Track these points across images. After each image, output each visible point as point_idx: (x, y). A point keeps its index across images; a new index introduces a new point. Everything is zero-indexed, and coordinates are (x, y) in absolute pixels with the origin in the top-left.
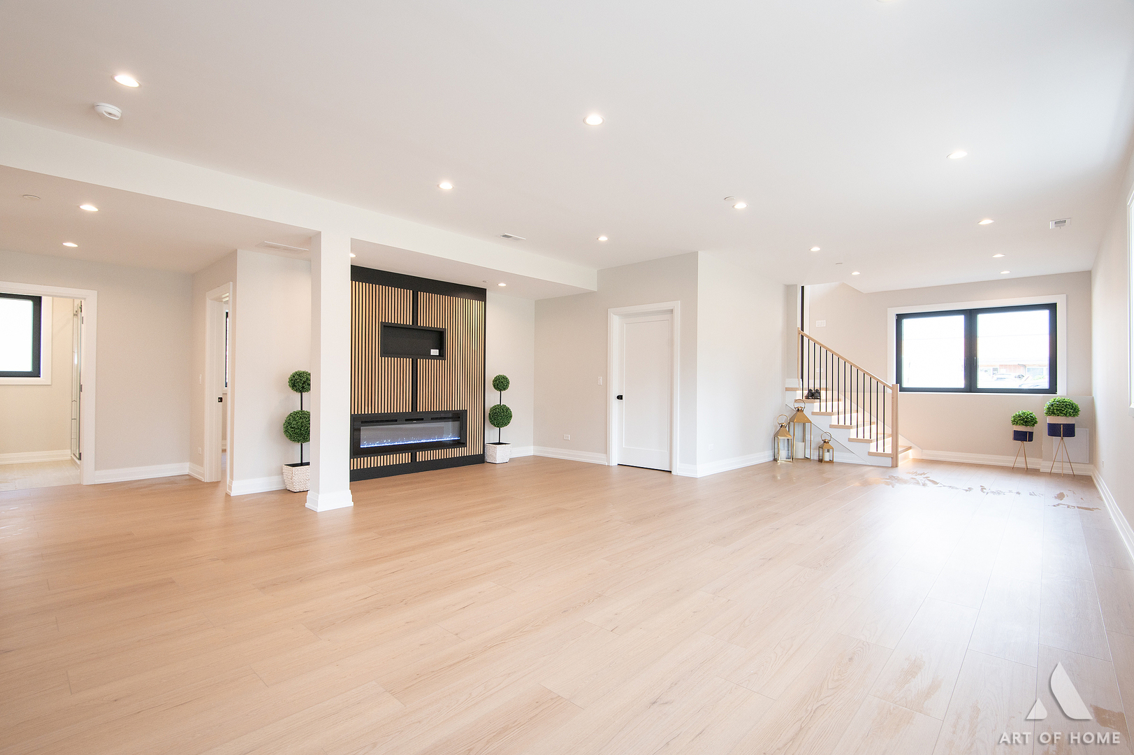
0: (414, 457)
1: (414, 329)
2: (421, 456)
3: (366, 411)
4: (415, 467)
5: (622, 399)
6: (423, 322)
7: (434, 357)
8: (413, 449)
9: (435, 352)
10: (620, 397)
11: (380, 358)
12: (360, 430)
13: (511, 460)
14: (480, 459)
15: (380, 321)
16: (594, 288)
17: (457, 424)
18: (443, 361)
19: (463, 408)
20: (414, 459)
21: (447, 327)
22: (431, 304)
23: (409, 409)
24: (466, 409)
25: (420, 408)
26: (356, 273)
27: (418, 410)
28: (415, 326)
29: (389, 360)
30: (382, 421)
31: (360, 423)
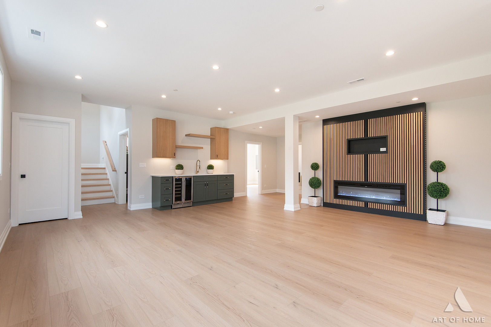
1: (365, 139)
2: (370, 205)
3: (340, 179)
4: (367, 210)
6: (371, 134)
7: (384, 152)
8: (366, 200)
9: (382, 149)
11: (347, 155)
12: (338, 187)
14: (423, 218)
15: (347, 138)
17: (399, 191)
18: (386, 154)
19: (403, 182)
20: (366, 206)
21: (388, 135)
22: (376, 124)
23: (363, 180)
24: (405, 183)
25: (370, 180)
26: (326, 122)
27: (369, 181)
28: (366, 138)
29: (352, 156)
30: (349, 184)
31: (338, 184)
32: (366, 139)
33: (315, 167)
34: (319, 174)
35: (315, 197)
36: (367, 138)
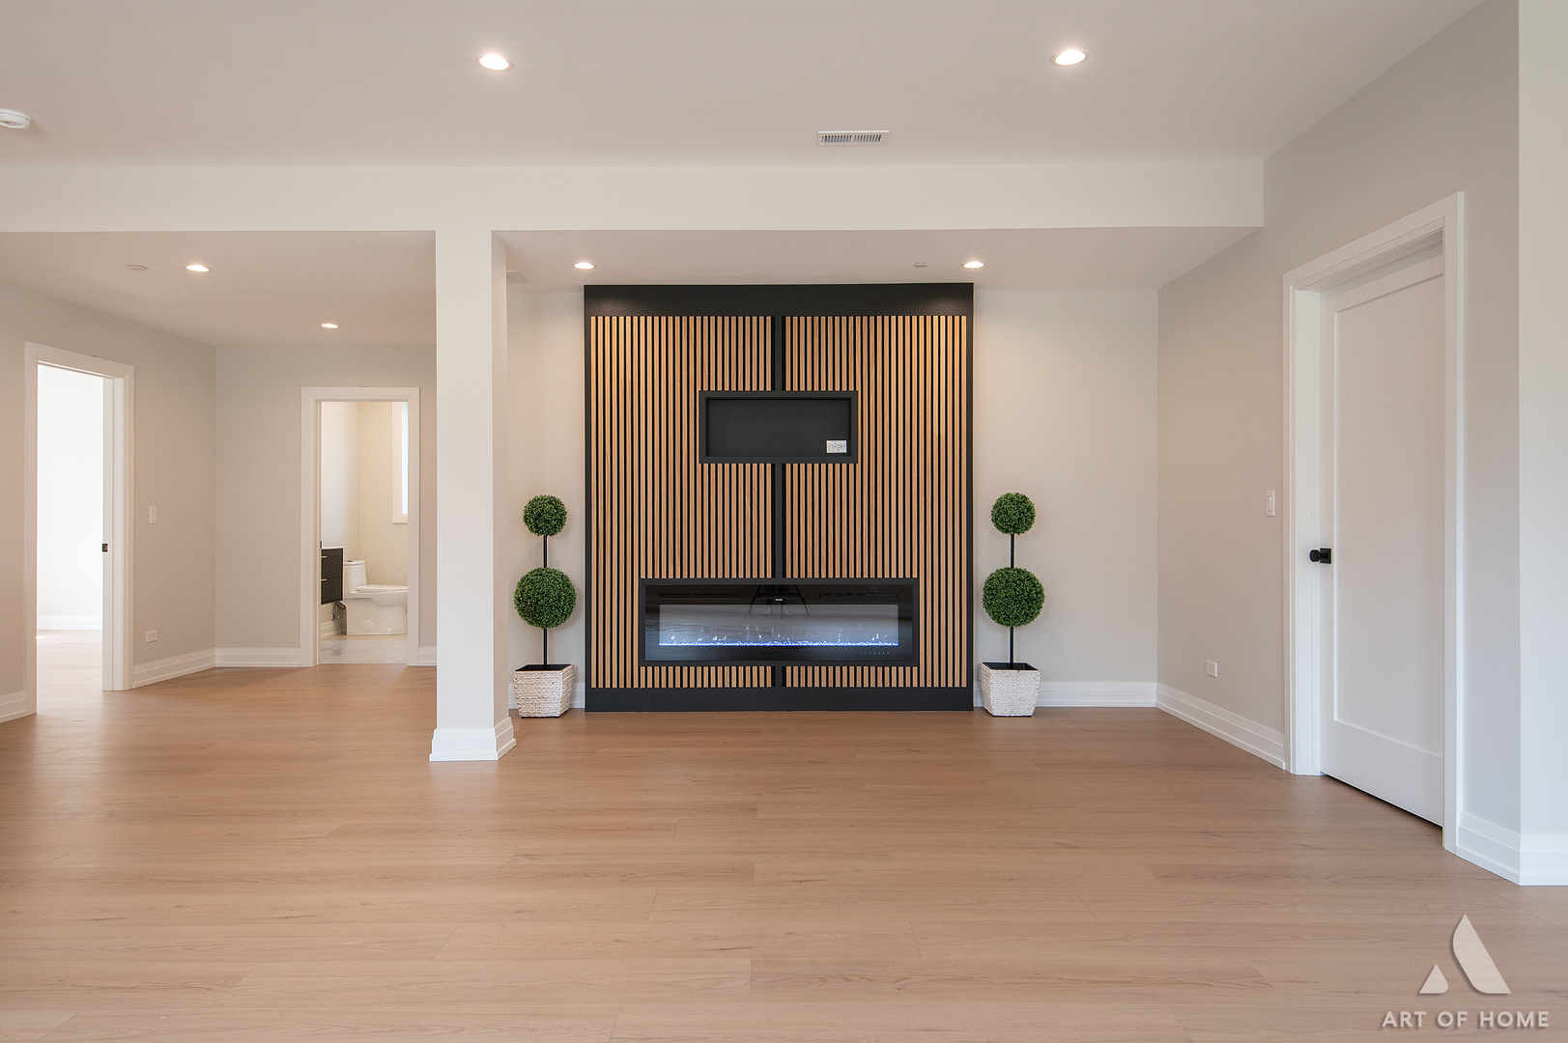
0: (779, 677)
1: (772, 399)
2: (794, 676)
3: (668, 573)
4: (779, 699)
5: (1329, 561)
6: (798, 381)
7: (836, 458)
8: (779, 657)
9: (837, 446)
10: (1322, 556)
11: (699, 466)
12: (658, 610)
13: (1040, 712)
14: (959, 700)
15: (699, 389)
16: (1256, 220)
17: (893, 610)
18: (851, 466)
19: (908, 576)
20: (779, 680)
21: (858, 388)
22: (816, 340)
23: (765, 572)
24: (915, 576)
25: (793, 572)
26: (597, 296)
27: (789, 576)
28: (779, 393)
29: (718, 469)
30: (707, 595)
31: (659, 597)
32: (779, 399)
33: (544, 517)
34: (567, 555)
35: (546, 667)
36: (782, 395)
